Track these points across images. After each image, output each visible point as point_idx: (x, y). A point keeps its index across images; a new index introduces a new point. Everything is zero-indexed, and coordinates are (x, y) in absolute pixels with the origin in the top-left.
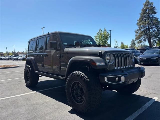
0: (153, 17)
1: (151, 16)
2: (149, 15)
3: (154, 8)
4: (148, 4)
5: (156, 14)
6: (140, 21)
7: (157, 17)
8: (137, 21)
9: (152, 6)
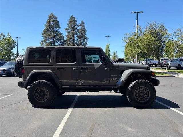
0: (57, 31)
1: (55, 29)
2: (53, 29)
3: (58, 22)
4: (52, 16)
5: (60, 29)
6: (46, 32)
7: (60, 32)
8: (43, 32)
9: (56, 20)
